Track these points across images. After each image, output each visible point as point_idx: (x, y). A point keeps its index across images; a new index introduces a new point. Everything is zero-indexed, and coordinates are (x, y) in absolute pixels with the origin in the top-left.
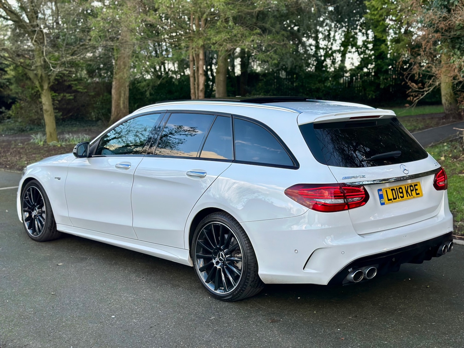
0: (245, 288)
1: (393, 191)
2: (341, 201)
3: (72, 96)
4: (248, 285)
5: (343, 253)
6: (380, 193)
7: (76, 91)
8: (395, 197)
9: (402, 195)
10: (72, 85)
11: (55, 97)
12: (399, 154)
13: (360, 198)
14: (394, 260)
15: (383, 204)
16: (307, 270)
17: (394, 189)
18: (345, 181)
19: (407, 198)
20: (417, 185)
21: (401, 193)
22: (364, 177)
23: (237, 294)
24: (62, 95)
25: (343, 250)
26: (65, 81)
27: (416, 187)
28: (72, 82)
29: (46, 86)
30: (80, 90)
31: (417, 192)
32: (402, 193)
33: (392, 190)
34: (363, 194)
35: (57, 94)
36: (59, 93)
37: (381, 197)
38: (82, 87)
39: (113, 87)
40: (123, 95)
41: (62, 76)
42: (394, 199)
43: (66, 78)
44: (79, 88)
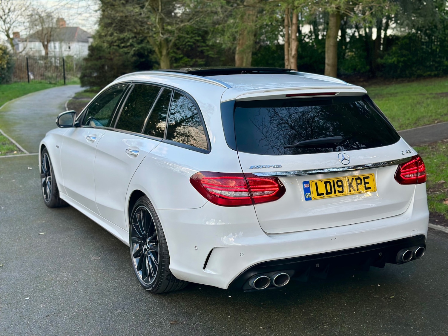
0: (161, 282)
1: (328, 185)
2: (245, 194)
3: (202, 61)
4: (164, 279)
5: (242, 255)
6: (307, 186)
7: (208, 56)
8: (329, 191)
9: (341, 189)
10: (204, 51)
11: (187, 62)
12: (340, 140)
13: (271, 192)
14: (317, 265)
15: (307, 199)
16: (207, 270)
17: (329, 182)
18: (253, 171)
19: (349, 192)
20: (368, 177)
21: (339, 186)
22: (280, 166)
23: (156, 286)
24: (194, 60)
25: (243, 251)
26: (198, 47)
27: (367, 180)
28: (204, 48)
29: (164, 52)
30: (211, 55)
31: (367, 186)
32: (342, 186)
33: (326, 183)
34: (276, 187)
35: (189, 60)
36: (192, 59)
37: (307, 190)
38: (213, 53)
39: (237, 52)
40: (245, 60)
41: (195, 42)
42: (327, 193)
43: (199, 44)
44: (210, 54)
